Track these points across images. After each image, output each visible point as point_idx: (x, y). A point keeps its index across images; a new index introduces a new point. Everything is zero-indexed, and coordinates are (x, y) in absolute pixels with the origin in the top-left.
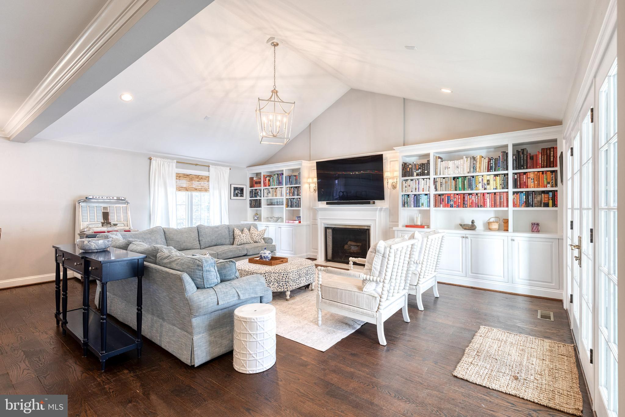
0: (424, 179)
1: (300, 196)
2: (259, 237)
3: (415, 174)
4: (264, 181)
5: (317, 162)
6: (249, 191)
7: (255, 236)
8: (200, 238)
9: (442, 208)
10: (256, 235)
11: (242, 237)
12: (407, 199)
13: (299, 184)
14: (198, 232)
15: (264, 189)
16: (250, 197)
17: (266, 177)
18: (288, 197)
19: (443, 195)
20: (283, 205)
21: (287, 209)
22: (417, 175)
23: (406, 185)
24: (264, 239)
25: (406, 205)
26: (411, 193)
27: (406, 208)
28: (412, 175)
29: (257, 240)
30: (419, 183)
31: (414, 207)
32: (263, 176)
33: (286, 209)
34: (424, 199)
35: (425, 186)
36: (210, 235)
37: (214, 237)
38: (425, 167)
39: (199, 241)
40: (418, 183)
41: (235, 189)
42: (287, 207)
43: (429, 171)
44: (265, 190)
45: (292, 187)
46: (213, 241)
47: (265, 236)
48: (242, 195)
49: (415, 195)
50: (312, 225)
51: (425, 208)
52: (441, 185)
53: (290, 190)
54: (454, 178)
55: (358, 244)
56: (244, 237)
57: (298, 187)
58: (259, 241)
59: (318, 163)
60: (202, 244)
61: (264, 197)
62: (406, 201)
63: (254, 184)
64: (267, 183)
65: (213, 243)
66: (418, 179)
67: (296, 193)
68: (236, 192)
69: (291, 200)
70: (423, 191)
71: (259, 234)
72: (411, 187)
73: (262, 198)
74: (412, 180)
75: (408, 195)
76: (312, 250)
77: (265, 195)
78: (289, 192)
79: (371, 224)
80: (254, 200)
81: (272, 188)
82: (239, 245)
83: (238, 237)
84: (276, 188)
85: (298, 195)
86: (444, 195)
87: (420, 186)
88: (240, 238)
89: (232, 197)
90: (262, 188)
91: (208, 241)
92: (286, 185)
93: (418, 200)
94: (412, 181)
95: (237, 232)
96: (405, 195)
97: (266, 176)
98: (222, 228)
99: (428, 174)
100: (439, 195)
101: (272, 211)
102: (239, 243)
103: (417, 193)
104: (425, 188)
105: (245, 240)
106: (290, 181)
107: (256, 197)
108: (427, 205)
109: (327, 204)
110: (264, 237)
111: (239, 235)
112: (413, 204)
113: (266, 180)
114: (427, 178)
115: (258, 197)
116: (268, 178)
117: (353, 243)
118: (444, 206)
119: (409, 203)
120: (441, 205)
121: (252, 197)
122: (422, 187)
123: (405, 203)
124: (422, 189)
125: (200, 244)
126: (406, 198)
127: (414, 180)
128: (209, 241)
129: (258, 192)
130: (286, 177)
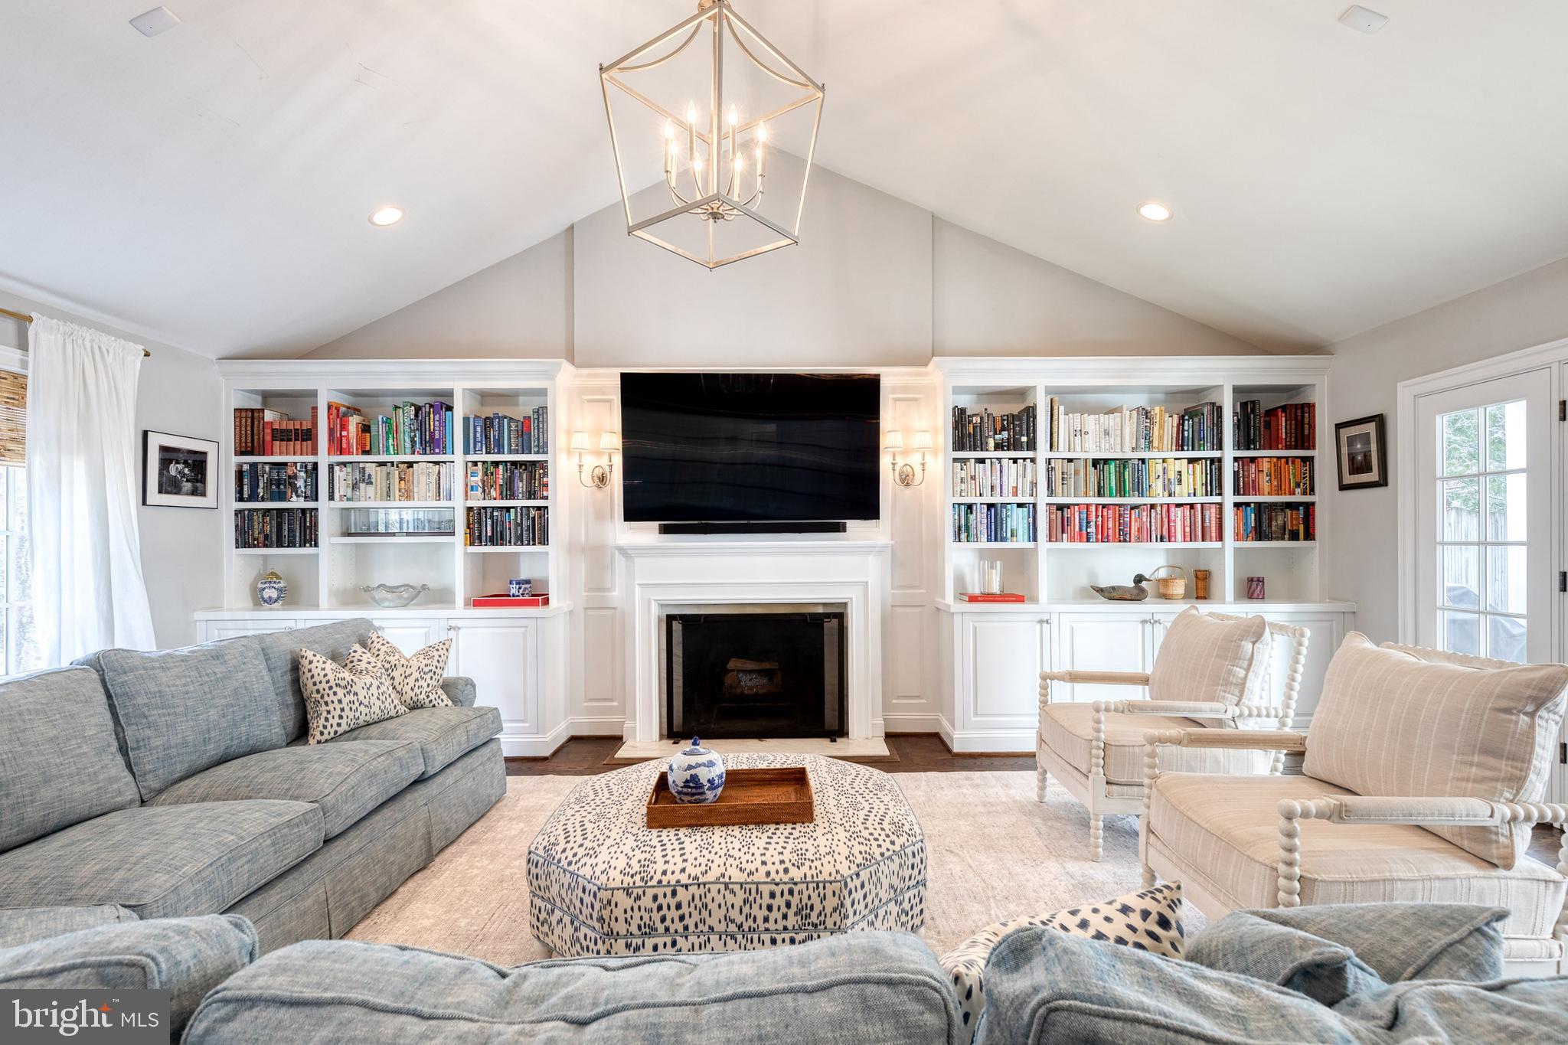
0: (1015, 461)
1: (546, 498)
2: (428, 681)
3: (991, 443)
4: (331, 432)
5: (624, 376)
6: (233, 469)
7: (411, 681)
8: (130, 734)
9: (1065, 545)
10: (416, 675)
11: (362, 694)
12: (967, 519)
13: (538, 452)
14: (109, 696)
15: (331, 467)
16: (241, 499)
17: (345, 415)
18: (477, 503)
19: (1068, 506)
20: (453, 534)
21: (471, 549)
22: (999, 446)
23: (963, 474)
24: (447, 686)
25: (963, 536)
26: (978, 500)
27: (964, 545)
28: (983, 447)
29: (423, 696)
30: (1001, 471)
31: (989, 540)
32: (329, 407)
33: (466, 553)
34: (1017, 520)
35: (1020, 480)
36: (190, 703)
37: (212, 711)
38: (1021, 426)
39: (124, 749)
40: (999, 473)
41: (169, 455)
42: (472, 544)
43: (1035, 438)
44: (337, 468)
45: (496, 464)
46: (213, 734)
47: (450, 672)
48: (199, 490)
49: (990, 506)
50: (585, 609)
51: (1021, 543)
52: (1063, 479)
53: (485, 474)
54: (1096, 463)
55: (767, 666)
56: (374, 690)
57: (534, 463)
58: (432, 697)
59: (627, 380)
60: (148, 767)
61: (331, 498)
62: (963, 522)
63: (268, 438)
64: (354, 441)
65: (212, 751)
66: (997, 459)
67: (520, 486)
68: (173, 470)
69: (492, 513)
70: (1015, 494)
71: (426, 669)
72: (977, 480)
73: (323, 505)
74: (982, 461)
75: (970, 507)
76: (586, 704)
77: (341, 488)
78: (483, 481)
79: (851, 599)
80: (269, 510)
81: (382, 464)
82: (346, 732)
83: (340, 692)
84: (410, 465)
85: (531, 495)
86: (1072, 507)
87: (1005, 479)
88: (351, 697)
89: (153, 496)
90: (324, 458)
91: (186, 744)
92: (466, 451)
93: (1002, 519)
94: (981, 465)
95: (320, 667)
96: (959, 505)
97: (343, 409)
98: (242, 654)
99: (1032, 445)
100: (1061, 508)
101: (361, 561)
102: (343, 722)
103: (996, 499)
104: (1020, 487)
105: (378, 703)
106: (487, 437)
107: (282, 497)
108: (1026, 537)
109: (665, 530)
110: (445, 676)
111: (343, 683)
112: (985, 531)
113: (344, 427)
114: (1024, 459)
115: (294, 498)
116: (354, 421)
117: (750, 665)
118: (1072, 539)
119: (973, 531)
120: (1065, 535)
121: (253, 497)
122: (1013, 484)
123: (960, 529)
124: (1011, 488)
125: (129, 766)
126: (963, 513)
127: (988, 462)
128: (190, 739)
129: (295, 477)
130: (466, 420)
